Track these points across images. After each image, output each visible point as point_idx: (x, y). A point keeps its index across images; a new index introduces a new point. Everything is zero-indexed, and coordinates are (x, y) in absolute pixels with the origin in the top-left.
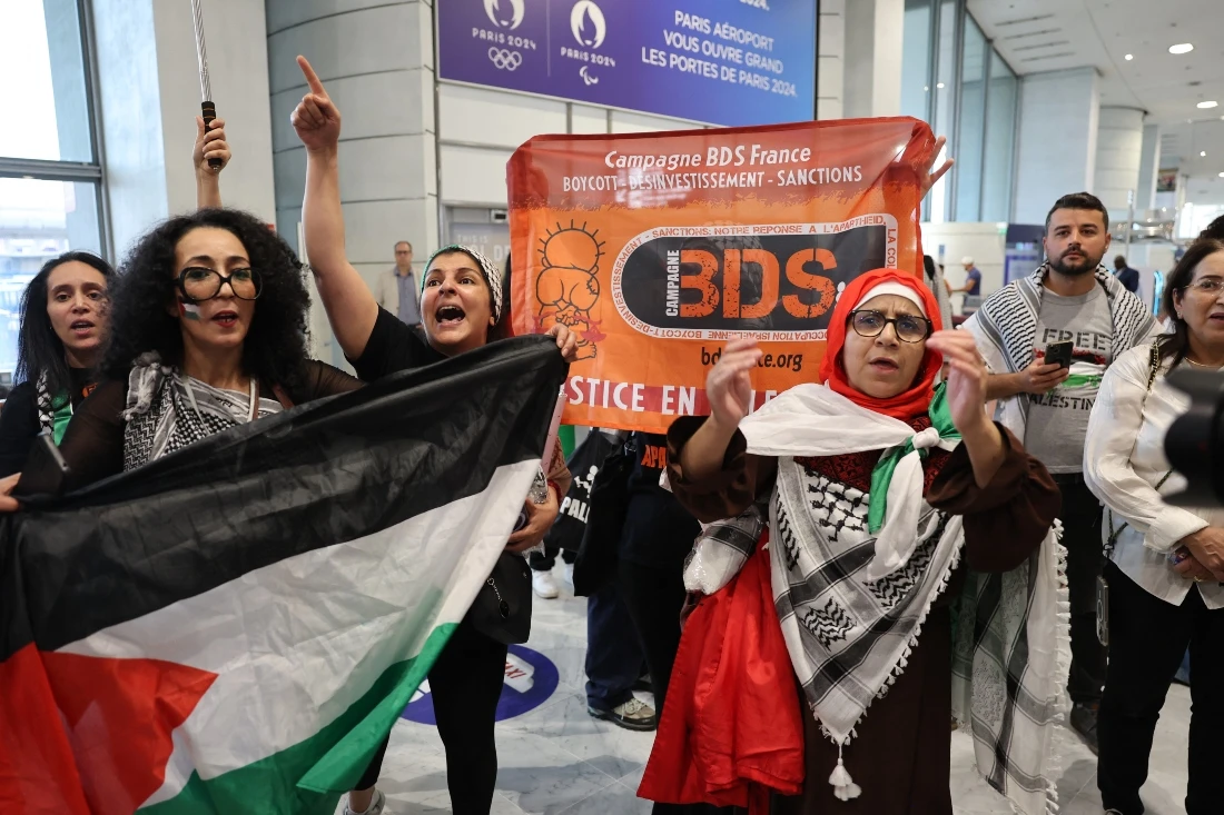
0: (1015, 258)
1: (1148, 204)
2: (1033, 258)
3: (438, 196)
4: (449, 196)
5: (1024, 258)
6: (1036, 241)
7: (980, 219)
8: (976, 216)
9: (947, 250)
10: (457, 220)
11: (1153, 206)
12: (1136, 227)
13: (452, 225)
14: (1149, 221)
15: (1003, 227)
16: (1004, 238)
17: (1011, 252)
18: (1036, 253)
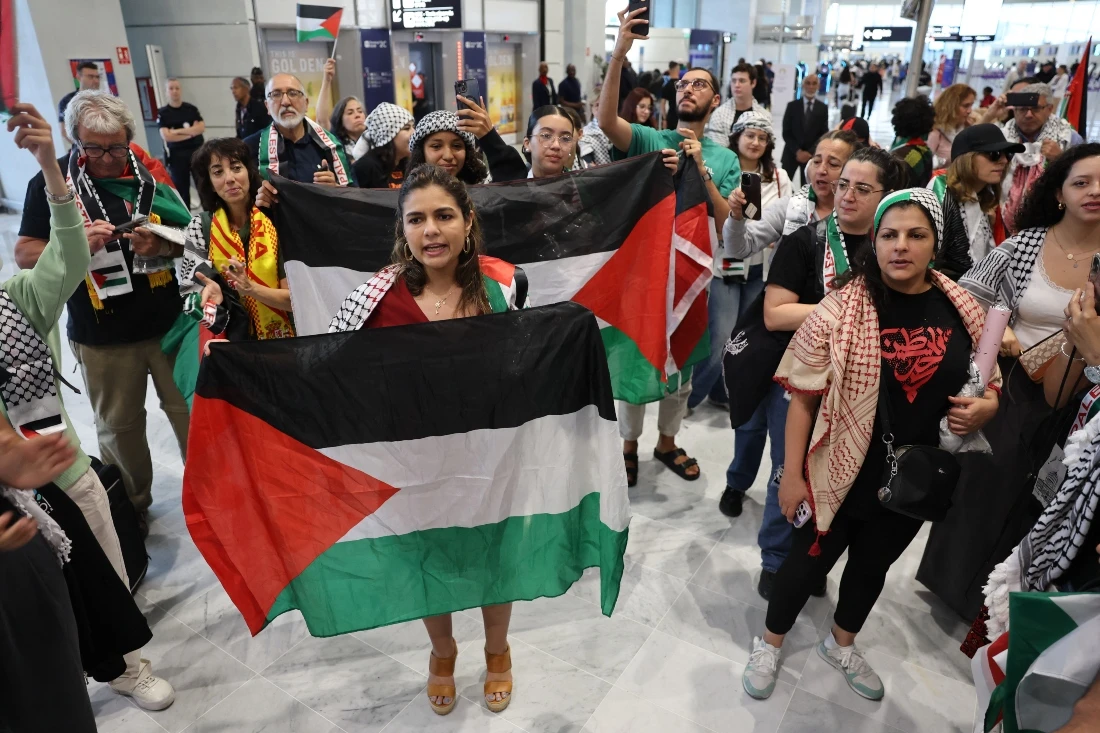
0: (697, 57)
1: (799, 13)
2: (710, 57)
3: (255, 20)
4: (263, 20)
5: (703, 57)
6: (711, 43)
7: (673, 26)
8: (670, 23)
9: (646, 51)
10: (270, 39)
11: (803, 13)
12: (787, 30)
13: (268, 43)
14: (799, 25)
15: (687, 32)
16: (688, 41)
17: (694, 52)
18: (712, 53)
